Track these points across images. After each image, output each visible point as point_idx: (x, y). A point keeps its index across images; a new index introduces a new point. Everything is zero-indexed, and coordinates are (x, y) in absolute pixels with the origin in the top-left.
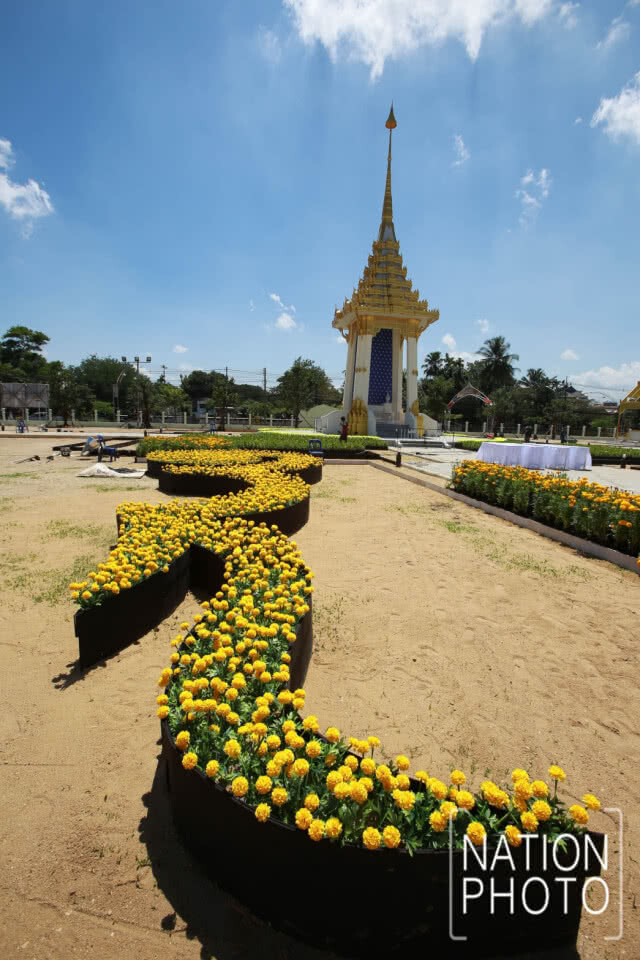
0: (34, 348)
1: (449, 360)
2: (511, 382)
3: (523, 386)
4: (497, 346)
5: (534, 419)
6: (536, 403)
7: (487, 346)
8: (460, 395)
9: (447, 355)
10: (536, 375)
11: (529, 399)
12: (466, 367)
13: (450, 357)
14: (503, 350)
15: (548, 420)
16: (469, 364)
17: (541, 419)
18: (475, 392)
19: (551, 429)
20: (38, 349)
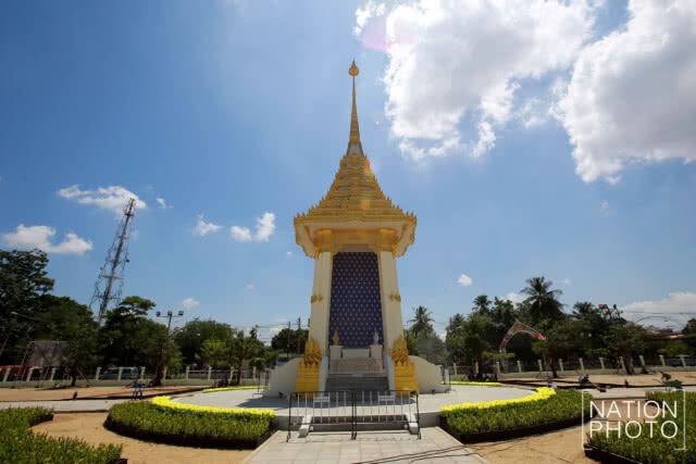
0: (141, 313)
1: (498, 302)
2: (561, 317)
3: (575, 319)
4: (538, 286)
5: (597, 351)
6: (593, 333)
7: (529, 286)
8: (511, 332)
9: (496, 298)
10: (584, 308)
11: (586, 331)
12: (515, 307)
13: (500, 300)
14: (545, 287)
15: (613, 351)
16: (518, 304)
17: (606, 351)
18: (524, 328)
19: (622, 362)
20: (144, 313)
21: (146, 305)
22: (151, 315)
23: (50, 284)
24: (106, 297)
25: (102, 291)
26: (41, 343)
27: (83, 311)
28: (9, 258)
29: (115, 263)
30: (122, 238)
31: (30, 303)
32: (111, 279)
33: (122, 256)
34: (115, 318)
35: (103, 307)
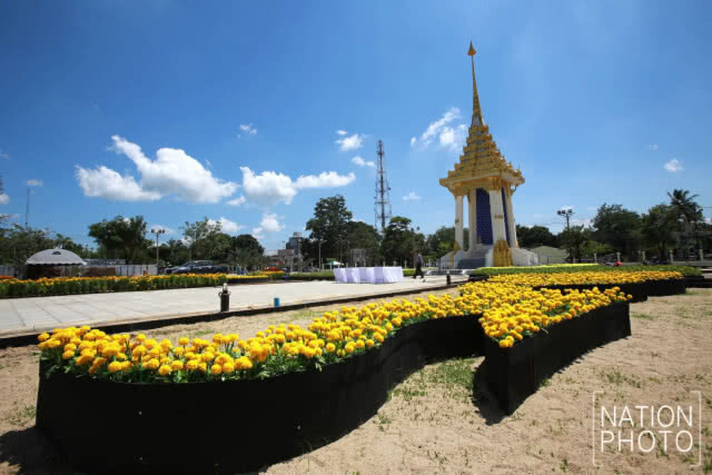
0: (404, 227)
21: (405, 222)
22: (409, 227)
23: (350, 215)
24: (383, 217)
25: (380, 213)
26: (356, 250)
27: (371, 229)
28: (328, 203)
29: (382, 192)
30: (381, 172)
31: (345, 228)
32: (382, 203)
33: (385, 187)
34: (389, 232)
35: (383, 224)
